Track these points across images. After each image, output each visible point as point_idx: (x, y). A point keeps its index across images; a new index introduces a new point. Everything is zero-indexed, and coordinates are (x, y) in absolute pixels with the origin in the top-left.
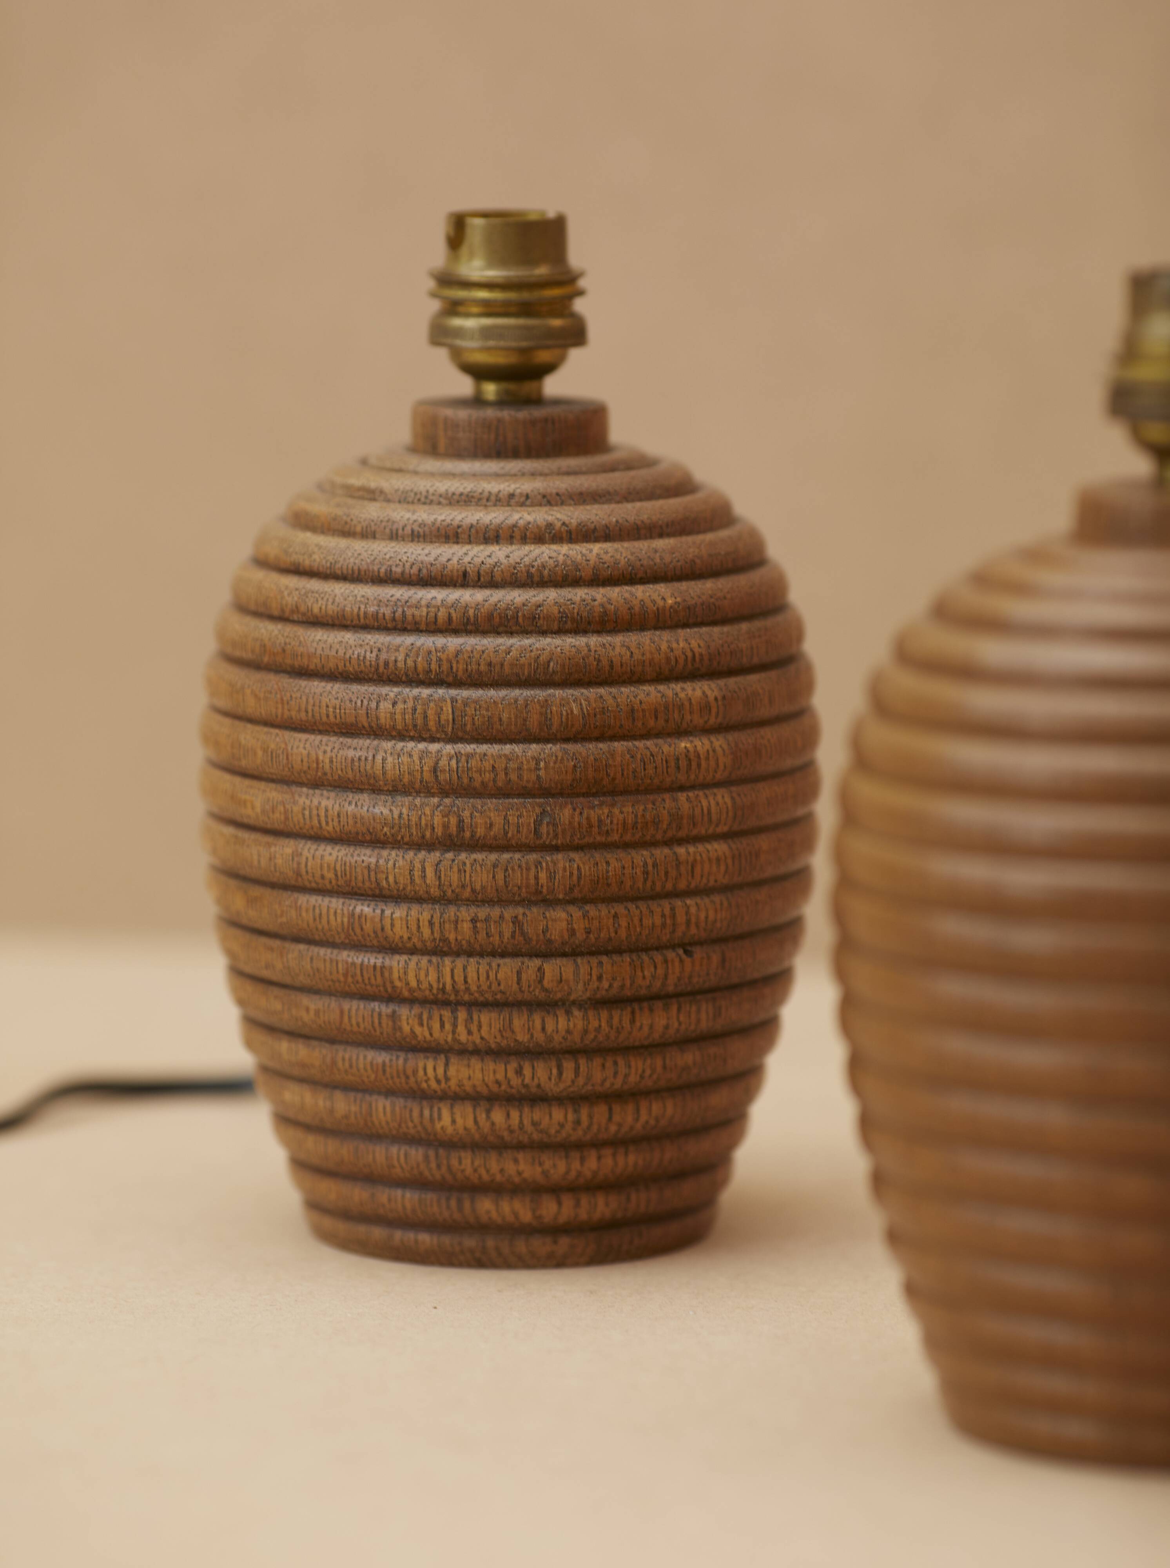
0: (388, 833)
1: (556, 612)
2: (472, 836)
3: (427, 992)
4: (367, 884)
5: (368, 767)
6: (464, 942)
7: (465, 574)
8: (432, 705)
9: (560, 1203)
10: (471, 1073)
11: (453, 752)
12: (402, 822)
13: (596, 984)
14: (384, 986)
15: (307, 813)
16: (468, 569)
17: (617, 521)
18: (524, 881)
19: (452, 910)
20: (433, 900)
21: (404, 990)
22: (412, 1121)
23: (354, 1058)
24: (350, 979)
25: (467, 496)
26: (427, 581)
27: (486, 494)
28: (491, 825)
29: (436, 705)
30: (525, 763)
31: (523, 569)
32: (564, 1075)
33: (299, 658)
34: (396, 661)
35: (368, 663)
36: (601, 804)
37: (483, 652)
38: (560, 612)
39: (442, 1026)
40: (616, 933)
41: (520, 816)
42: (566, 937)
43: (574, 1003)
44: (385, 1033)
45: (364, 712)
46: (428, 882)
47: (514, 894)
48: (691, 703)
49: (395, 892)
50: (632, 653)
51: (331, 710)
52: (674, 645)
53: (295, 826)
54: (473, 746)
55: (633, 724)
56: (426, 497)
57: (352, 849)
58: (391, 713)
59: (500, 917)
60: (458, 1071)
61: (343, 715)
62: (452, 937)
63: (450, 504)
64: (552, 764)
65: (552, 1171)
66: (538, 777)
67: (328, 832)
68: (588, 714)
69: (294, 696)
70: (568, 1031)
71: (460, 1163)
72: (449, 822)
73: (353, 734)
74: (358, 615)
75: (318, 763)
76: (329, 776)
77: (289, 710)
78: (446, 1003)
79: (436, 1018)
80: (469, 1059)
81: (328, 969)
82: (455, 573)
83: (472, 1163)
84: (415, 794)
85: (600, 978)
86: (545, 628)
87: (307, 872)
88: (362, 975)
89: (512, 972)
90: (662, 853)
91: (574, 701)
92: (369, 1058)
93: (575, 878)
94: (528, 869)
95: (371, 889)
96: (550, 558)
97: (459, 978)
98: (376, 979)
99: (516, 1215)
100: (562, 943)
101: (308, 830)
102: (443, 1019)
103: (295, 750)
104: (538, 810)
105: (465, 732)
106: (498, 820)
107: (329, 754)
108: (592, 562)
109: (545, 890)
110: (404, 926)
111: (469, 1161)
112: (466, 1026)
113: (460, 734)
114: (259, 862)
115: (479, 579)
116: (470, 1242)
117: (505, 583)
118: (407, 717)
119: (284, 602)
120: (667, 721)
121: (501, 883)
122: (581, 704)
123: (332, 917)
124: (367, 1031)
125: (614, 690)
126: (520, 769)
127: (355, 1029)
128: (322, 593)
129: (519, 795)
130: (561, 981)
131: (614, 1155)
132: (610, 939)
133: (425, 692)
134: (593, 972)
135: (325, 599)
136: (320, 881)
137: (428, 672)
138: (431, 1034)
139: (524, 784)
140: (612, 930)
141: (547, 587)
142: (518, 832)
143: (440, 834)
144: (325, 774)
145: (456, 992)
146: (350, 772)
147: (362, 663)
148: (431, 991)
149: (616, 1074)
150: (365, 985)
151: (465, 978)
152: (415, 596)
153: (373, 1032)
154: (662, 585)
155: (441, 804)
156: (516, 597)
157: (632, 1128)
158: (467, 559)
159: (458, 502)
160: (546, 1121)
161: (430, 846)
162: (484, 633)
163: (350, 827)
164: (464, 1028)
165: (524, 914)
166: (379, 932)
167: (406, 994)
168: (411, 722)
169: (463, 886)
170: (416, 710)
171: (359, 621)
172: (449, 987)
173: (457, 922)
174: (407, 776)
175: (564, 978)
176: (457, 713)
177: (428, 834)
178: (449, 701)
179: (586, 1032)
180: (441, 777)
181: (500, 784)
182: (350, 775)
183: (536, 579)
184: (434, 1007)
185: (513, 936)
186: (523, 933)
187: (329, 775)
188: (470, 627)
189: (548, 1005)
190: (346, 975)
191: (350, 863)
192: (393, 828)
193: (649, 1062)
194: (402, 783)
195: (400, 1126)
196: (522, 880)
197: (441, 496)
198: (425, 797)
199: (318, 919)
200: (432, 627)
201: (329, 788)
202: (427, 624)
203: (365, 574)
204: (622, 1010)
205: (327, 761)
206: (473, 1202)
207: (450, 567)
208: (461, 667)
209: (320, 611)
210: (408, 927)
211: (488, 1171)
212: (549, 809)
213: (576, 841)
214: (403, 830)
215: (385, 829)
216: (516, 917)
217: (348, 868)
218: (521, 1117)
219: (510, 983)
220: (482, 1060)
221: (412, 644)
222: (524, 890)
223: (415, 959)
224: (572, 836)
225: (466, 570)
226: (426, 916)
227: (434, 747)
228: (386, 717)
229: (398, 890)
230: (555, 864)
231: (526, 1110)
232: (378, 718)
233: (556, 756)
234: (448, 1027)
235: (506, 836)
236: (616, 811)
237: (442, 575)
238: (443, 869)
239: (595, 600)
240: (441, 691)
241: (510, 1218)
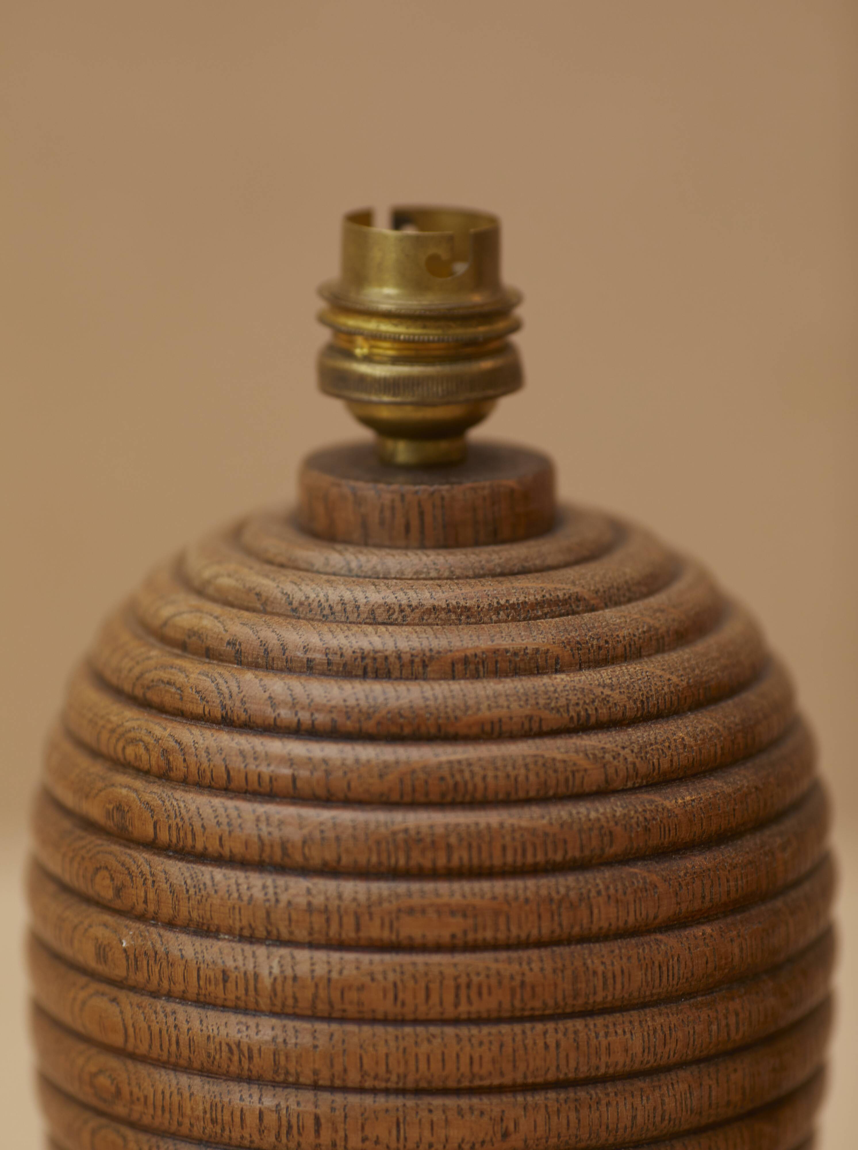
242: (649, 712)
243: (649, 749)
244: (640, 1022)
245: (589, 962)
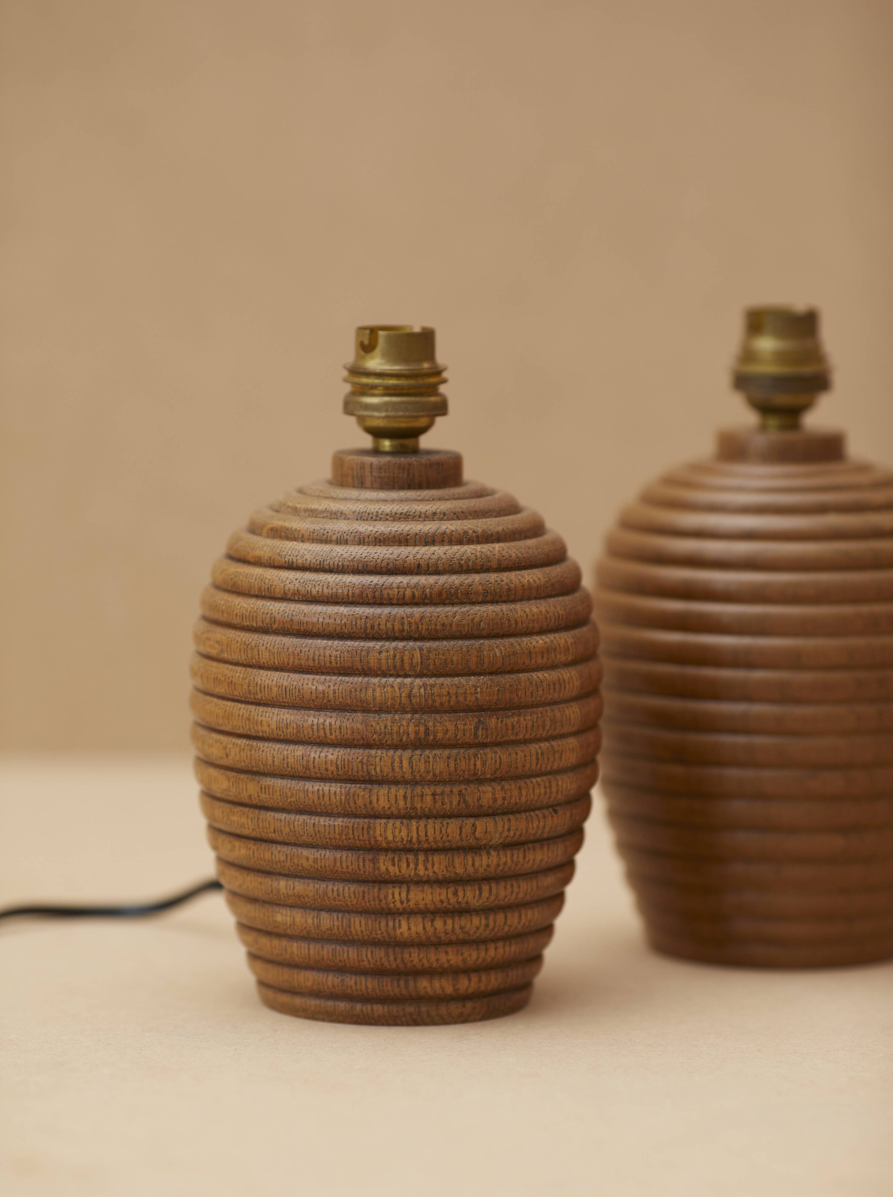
0: (377, 739)
1: (481, 589)
2: (434, 739)
3: (399, 843)
4: (360, 773)
5: (362, 696)
6: (426, 809)
7: (419, 565)
8: (406, 653)
9: (470, 980)
10: (425, 895)
11: (421, 684)
12: (387, 731)
13: (507, 833)
14: (369, 840)
15: (315, 727)
16: (421, 562)
17: (503, 529)
18: (467, 767)
19: (418, 790)
20: (406, 782)
21: (383, 842)
22: (380, 930)
23: (341, 889)
24: (344, 837)
25: (406, 514)
26: (393, 571)
27: (417, 513)
28: (447, 731)
29: (409, 653)
30: (468, 689)
31: (456, 562)
32: (483, 895)
33: (305, 625)
34: (379, 624)
35: (359, 627)
36: (513, 714)
37: (438, 617)
38: (483, 589)
39: (408, 865)
40: (520, 799)
41: (465, 724)
42: (491, 803)
43: (491, 847)
44: (367, 871)
45: (358, 659)
46: (404, 770)
47: (460, 776)
48: (560, 647)
49: (380, 777)
50: (527, 615)
51: (333, 658)
52: (549, 609)
53: (305, 736)
54: (434, 679)
55: (530, 661)
56: (377, 516)
57: (348, 750)
58: (379, 659)
59: (451, 792)
60: (415, 895)
61: (342, 661)
62: (419, 806)
63: (394, 520)
64: (485, 690)
65: (468, 959)
66: (477, 698)
67: (331, 740)
68: (505, 656)
69: (303, 650)
70: (488, 866)
71: (410, 956)
72: (419, 730)
73: (348, 674)
74: (348, 595)
75: (324, 694)
76: (332, 703)
77: (299, 660)
78: (410, 850)
79: (404, 860)
80: (423, 887)
81: (327, 831)
82: (413, 566)
83: (419, 956)
84: (393, 712)
85: (509, 830)
86: (474, 600)
87: (314, 767)
88: (353, 834)
89: (456, 827)
90: (544, 745)
91: (496, 647)
92: (352, 889)
93: (498, 764)
94: (470, 759)
95: (363, 776)
96: (472, 554)
97: (422, 833)
98: (363, 836)
99: (442, 988)
100: (488, 807)
101: (315, 739)
102: (409, 860)
103: (305, 686)
104: (476, 720)
105: (429, 670)
106: (451, 727)
107: (332, 688)
108: (496, 556)
109: (479, 773)
110: (386, 800)
111: (416, 954)
112: (424, 865)
113: (425, 672)
114: (274, 761)
115: (428, 569)
116: (410, 1009)
117: (445, 571)
118: (389, 661)
119: (287, 588)
120: (548, 659)
121: (452, 768)
122: (501, 650)
123: (332, 796)
124: (354, 871)
125: (519, 640)
126: (465, 693)
127: (345, 870)
128: (318, 581)
129: (464, 711)
130: (486, 832)
131: (504, 946)
132: (516, 803)
133: (401, 644)
134: (505, 826)
135: (321, 585)
136: (324, 772)
137: (402, 631)
138: (400, 871)
139: (467, 703)
140: (517, 798)
141: (471, 573)
142: (464, 735)
143: (413, 738)
144: (330, 701)
145: (419, 842)
146: (349, 699)
147: (354, 627)
148: (402, 842)
149: (512, 892)
150: (355, 840)
151: (426, 832)
152: (387, 581)
153: (358, 871)
154: (536, 570)
155: (413, 719)
156: (455, 580)
157: (516, 928)
158: (419, 556)
159: (400, 519)
160: (468, 925)
161: (404, 747)
162: (436, 605)
163: (348, 736)
164: (422, 866)
165: (466, 789)
166: (368, 805)
167: (384, 845)
168: (392, 664)
169: (428, 772)
170: (395, 656)
171: (349, 599)
172: (414, 839)
173: (422, 796)
174: (390, 700)
175: (488, 830)
176: (424, 658)
177: (404, 739)
178: (418, 650)
179: (498, 865)
180: (414, 700)
181: (452, 704)
182: (349, 701)
183: (465, 568)
184: (402, 853)
185: (459, 804)
186: (465, 802)
187: (332, 701)
188: (426, 601)
189: (476, 849)
190: (340, 834)
191: (348, 760)
192: (380, 735)
193: (530, 884)
194: (386, 705)
195: (371, 933)
196: (466, 766)
197: (387, 515)
198: (402, 714)
199: (321, 797)
200: (401, 602)
201: (331, 711)
202: (398, 600)
203: (348, 568)
204: (519, 850)
205: (331, 692)
206: (415, 982)
207: (408, 562)
208: (424, 627)
209: (318, 593)
210: (389, 801)
211: (428, 961)
212: (482, 719)
213: (498, 740)
214: (387, 736)
215: (375, 736)
216: (460, 791)
217: (346, 763)
218: (453, 923)
219: (455, 835)
220: (432, 887)
221: (390, 613)
222: (467, 773)
223: (391, 821)
224: (496, 736)
225: (419, 564)
226: (401, 792)
227: (408, 680)
228: (374, 662)
229: (382, 776)
230: (486, 755)
231: (457, 918)
232: (368, 663)
233: (487, 684)
234: (412, 866)
235: (456, 738)
236: (522, 719)
237: (404, 567)
238: (414, 761)
239: (503, 581)
240: (411, 644)
241: (439, 991)
242: (323, 567)
243: (308, 582)
244: (277, 714)
245: (256, 678)
